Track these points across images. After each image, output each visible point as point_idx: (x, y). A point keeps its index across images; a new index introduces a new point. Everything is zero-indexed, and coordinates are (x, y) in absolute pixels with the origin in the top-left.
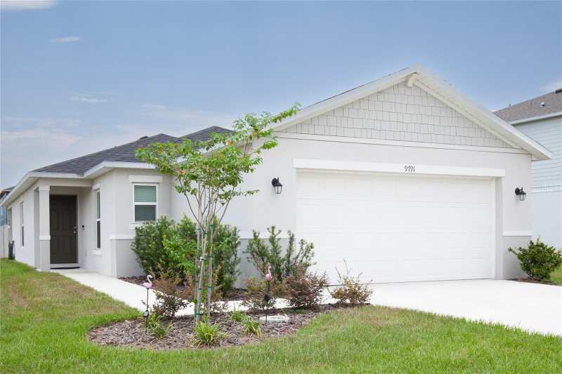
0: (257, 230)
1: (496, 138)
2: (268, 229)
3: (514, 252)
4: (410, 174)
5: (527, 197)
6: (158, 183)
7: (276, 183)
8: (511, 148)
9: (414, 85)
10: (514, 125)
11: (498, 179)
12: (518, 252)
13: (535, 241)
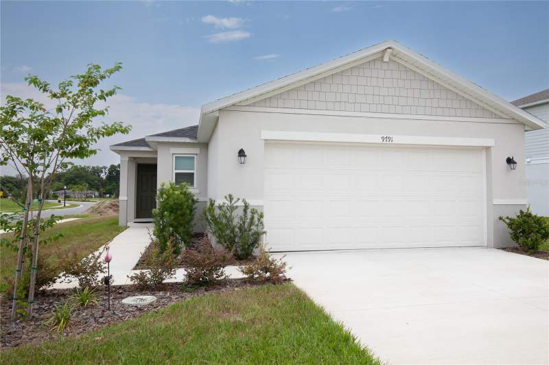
0: (213, 199)
1: (484, 109)
2: (226, 197)
3: (504, 221)
4: (387, 145)
5: (518, 167)
6: (196, 154)
7: (241, 153)
8: (501, 118)
9: (390, 59)
11: (488, 148)
12: (507, 221)
13: (525, 211)
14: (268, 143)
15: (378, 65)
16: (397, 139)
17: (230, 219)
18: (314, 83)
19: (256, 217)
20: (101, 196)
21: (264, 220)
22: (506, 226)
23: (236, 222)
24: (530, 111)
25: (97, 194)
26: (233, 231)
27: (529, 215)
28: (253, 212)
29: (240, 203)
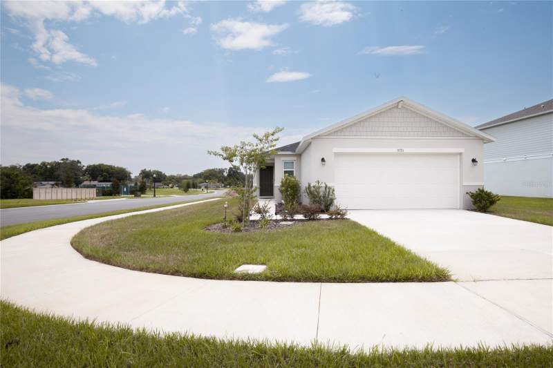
0: (310, 183)
1: (458, 131)
3: (469, 194)
4: (401, 154)
5: (478, 164)
6: (295, 161)
7: (323, 160)
8: (468, 136)
9: (402, 107)
10: (480, 130)
11: (461, 154)
12: (471, 194)
13: (481, 189)
14: (337, 154)
15: (395, 110)
16: (406, 150)
17: (318, 193)
18: (360, 122)
19: (331, 191)
20: (225, 187)
21: (335, 192)
22: (469, 197)
23: (321, 194)
24: (485, 131)
25: (223, 185)
26: (320, 198)
27: (483, 191)
28: (330, 188)
29: (323, 185)
